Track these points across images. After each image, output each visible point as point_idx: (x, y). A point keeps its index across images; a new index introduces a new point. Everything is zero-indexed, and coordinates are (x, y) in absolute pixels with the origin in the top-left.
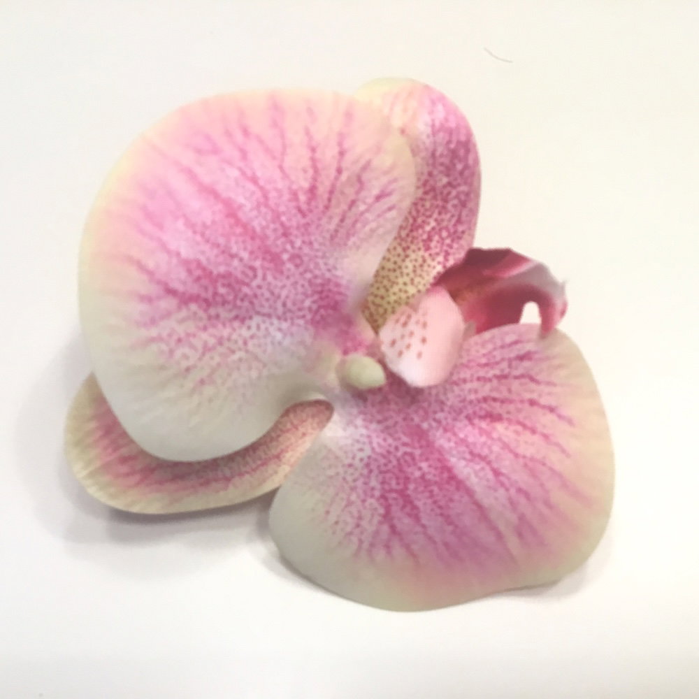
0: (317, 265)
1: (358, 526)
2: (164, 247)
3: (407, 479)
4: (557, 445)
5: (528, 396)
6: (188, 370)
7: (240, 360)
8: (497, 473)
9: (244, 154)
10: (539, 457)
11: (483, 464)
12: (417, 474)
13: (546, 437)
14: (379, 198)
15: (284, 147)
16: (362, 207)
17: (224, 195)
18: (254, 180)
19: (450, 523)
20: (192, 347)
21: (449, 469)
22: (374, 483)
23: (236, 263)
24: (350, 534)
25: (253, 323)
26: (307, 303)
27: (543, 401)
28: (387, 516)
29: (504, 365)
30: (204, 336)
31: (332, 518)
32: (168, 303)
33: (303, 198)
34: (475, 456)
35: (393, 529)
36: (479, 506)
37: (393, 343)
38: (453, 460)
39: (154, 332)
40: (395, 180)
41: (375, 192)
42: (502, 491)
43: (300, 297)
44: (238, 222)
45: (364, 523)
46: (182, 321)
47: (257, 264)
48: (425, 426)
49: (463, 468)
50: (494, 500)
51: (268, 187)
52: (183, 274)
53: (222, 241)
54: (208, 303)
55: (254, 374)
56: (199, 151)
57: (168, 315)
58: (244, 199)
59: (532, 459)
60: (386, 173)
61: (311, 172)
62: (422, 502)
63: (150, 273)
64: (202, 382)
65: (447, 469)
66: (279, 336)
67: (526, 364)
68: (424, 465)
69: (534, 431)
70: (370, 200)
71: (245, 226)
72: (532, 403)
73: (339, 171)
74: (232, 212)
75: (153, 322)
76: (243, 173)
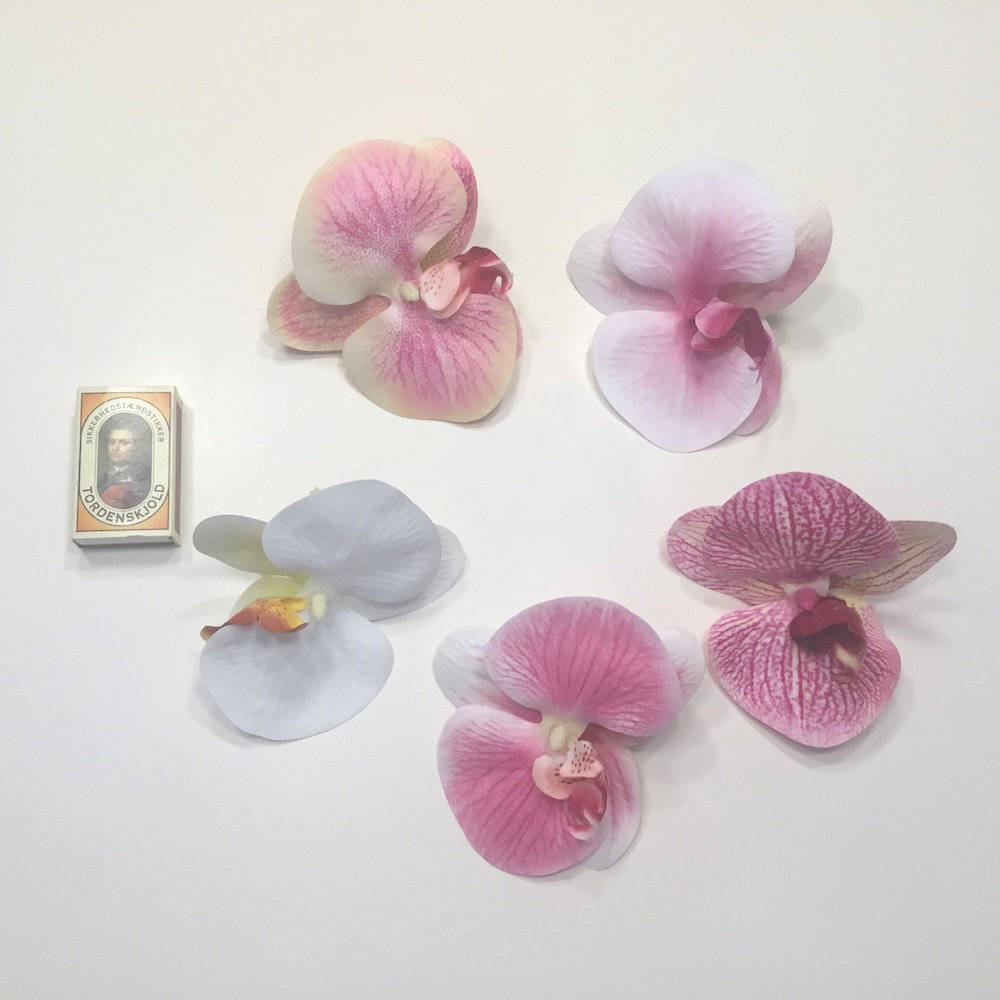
0: (405, 236)
1: (384, 363)
2: (341, 203)
3: (413, 348)
4: (488, 358)
5: (484, 332)
6: (332, 260)
7: (356, 265)
8: (455, 361)
9: (390, 174)
10: (477, 361)
11: (450, 354)
12: (419, 348)
13: (484, 353)
14: (444, 215)
15: (409, 176)
16: (435, 217)
17: (375, 188)
18: (390, 187)
19: (426, 376)
20: (338, 251)
21: (434, 352)
22: (398, 345)
23: (369, 221)
24: (379, 365)
25: (368, 251)
26: (395, 251)
27: (489, 337)
28: (399, 363)
29: (477, 312)
30: (344, 248)
31: (373, 355)
32: (335, 228)
33: (409, 203)
34: (448, 350)
35: (400, 370)
36: (442, 373)
37: (426, 284)
38: (438, 348)
39: (323, 238)
40: (454, 210)
41: (443, 212)
42: (454, 370)
43: (393, 247)
44: (377, 203)
45: (387, 362)
46: (337, 238)
47: (379, 225)
48: (430, 327)
49: (441, 353)
50: (450, 372)
51: (396, 193)
52: (345, 218)
53: (367, 210)
54: (351, 234)
55: (360, 273)
56: (370, 164)
57: (332, 233)
58: (383, 193)
59: (474, 361)
60: (452, 205)
61: (417, 193)
62: (417, 362)
63: (331, 213)
64: (336, 268)
65: (433, 350)
66: (378, 260)
67: (487, 316)
68: (424, 345)
69: (480, 348)
70: (439, 215)
71: (379, 206)
72: (484, 335)
73: (430, 196)
74: (375, 197)
75: (325, 234)
76: (387, 182)
